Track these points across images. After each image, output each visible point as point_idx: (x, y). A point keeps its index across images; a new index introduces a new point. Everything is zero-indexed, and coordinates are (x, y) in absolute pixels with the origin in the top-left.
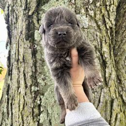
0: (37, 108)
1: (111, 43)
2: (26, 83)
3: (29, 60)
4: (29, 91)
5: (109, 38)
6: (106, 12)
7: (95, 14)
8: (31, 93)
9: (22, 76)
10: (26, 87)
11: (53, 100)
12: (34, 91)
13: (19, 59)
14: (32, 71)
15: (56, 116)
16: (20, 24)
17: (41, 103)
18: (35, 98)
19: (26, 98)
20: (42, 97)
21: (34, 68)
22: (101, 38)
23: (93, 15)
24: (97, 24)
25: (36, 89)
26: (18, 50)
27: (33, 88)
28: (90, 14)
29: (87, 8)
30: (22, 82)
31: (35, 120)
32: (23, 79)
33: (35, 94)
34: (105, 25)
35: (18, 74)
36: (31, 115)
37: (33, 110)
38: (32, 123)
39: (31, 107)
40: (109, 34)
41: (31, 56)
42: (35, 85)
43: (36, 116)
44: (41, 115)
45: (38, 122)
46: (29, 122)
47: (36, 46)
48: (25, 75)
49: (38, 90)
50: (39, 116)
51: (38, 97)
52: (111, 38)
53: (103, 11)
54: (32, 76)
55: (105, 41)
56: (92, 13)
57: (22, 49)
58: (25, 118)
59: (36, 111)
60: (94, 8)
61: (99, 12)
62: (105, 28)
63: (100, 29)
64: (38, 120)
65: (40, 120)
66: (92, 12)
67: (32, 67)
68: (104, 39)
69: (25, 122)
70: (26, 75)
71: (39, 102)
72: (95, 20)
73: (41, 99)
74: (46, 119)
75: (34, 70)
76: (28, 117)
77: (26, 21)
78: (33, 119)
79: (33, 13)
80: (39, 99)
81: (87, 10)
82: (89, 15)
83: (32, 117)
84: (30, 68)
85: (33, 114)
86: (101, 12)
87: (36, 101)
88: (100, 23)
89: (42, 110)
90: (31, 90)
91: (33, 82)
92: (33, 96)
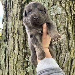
0: (26, 63)
2: (19, 47)
7: (65, 6)
8: (22, 53)
12: (24, 52)
14: (23, 40)
16: (15, 9)
18: (25, 57)
19: (18, 57)
22: (68, 21)
23: (64, 6)
26: (14, 26)
27: (23, 50)
28: (63, 6)
29: (60, 2)
30: (16, 47)
31: (24, 70)
35: (13, 41)
36: (22, 67)
37: (23, 64)
39: (22, 62)
40: (73, 18)
41: (23, 30)
42: (25, 48)
44: (28, 67)
46: (20, 71)
48: (18, 42)
50: (27, 68)
52: (73, 21)
53: (70, 4)
54: (23, 43)
55: (70, 23)
56: (63, 5)
57: (17, 25)
58: (18, 69)
59: (25, 65)
60: (65, 2)
61: (68, 5)
62: (71, 15)
63: (68, 16)
64: (26, 70)
65: (27, 70)
67: (23, 38)
68: (70, 22)
69: (18, 71)
72: (65, 9)
73: (28, 58)
74: (31, 70)
75: (24, 40)
76: (20, 68)
78: (23, 69)
79: (25, 3)
80: (27, 57)
83: (22, 69)
84: (22, 38)
85: (23, 67)
87: (25, 58)
88: (68, 12)
89: (29, 64)
91: (23, 46)
92: (24, 55)
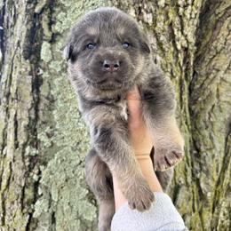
1: (183, 77)
3: (25, 96)
4: (20, 155)
5: (181, 69)
6: (177, 19)
9: (11, 125)
10: (17, 146)
11: (63, 177)
13: (9, 94)
15: (66, 207)
17: (40, 179)
20: (42, 167)
21: (33, 111)
24: (157, 40)
25: (34, 152)
32: (13, 130)
33: (30, 161)
34: (174, 42)
38: (19, 216)
43: (28, 203)
45: (31, 215)
47: (41, 71)
49: (36, 155)
51: (36, 167)
66: (150, 16)
70: (19, 123)
71: (35, 178)
77: (27, 23)
81: (140, 12)
82: (143, 21)
86: (168, 18)
90: (23, 153)
